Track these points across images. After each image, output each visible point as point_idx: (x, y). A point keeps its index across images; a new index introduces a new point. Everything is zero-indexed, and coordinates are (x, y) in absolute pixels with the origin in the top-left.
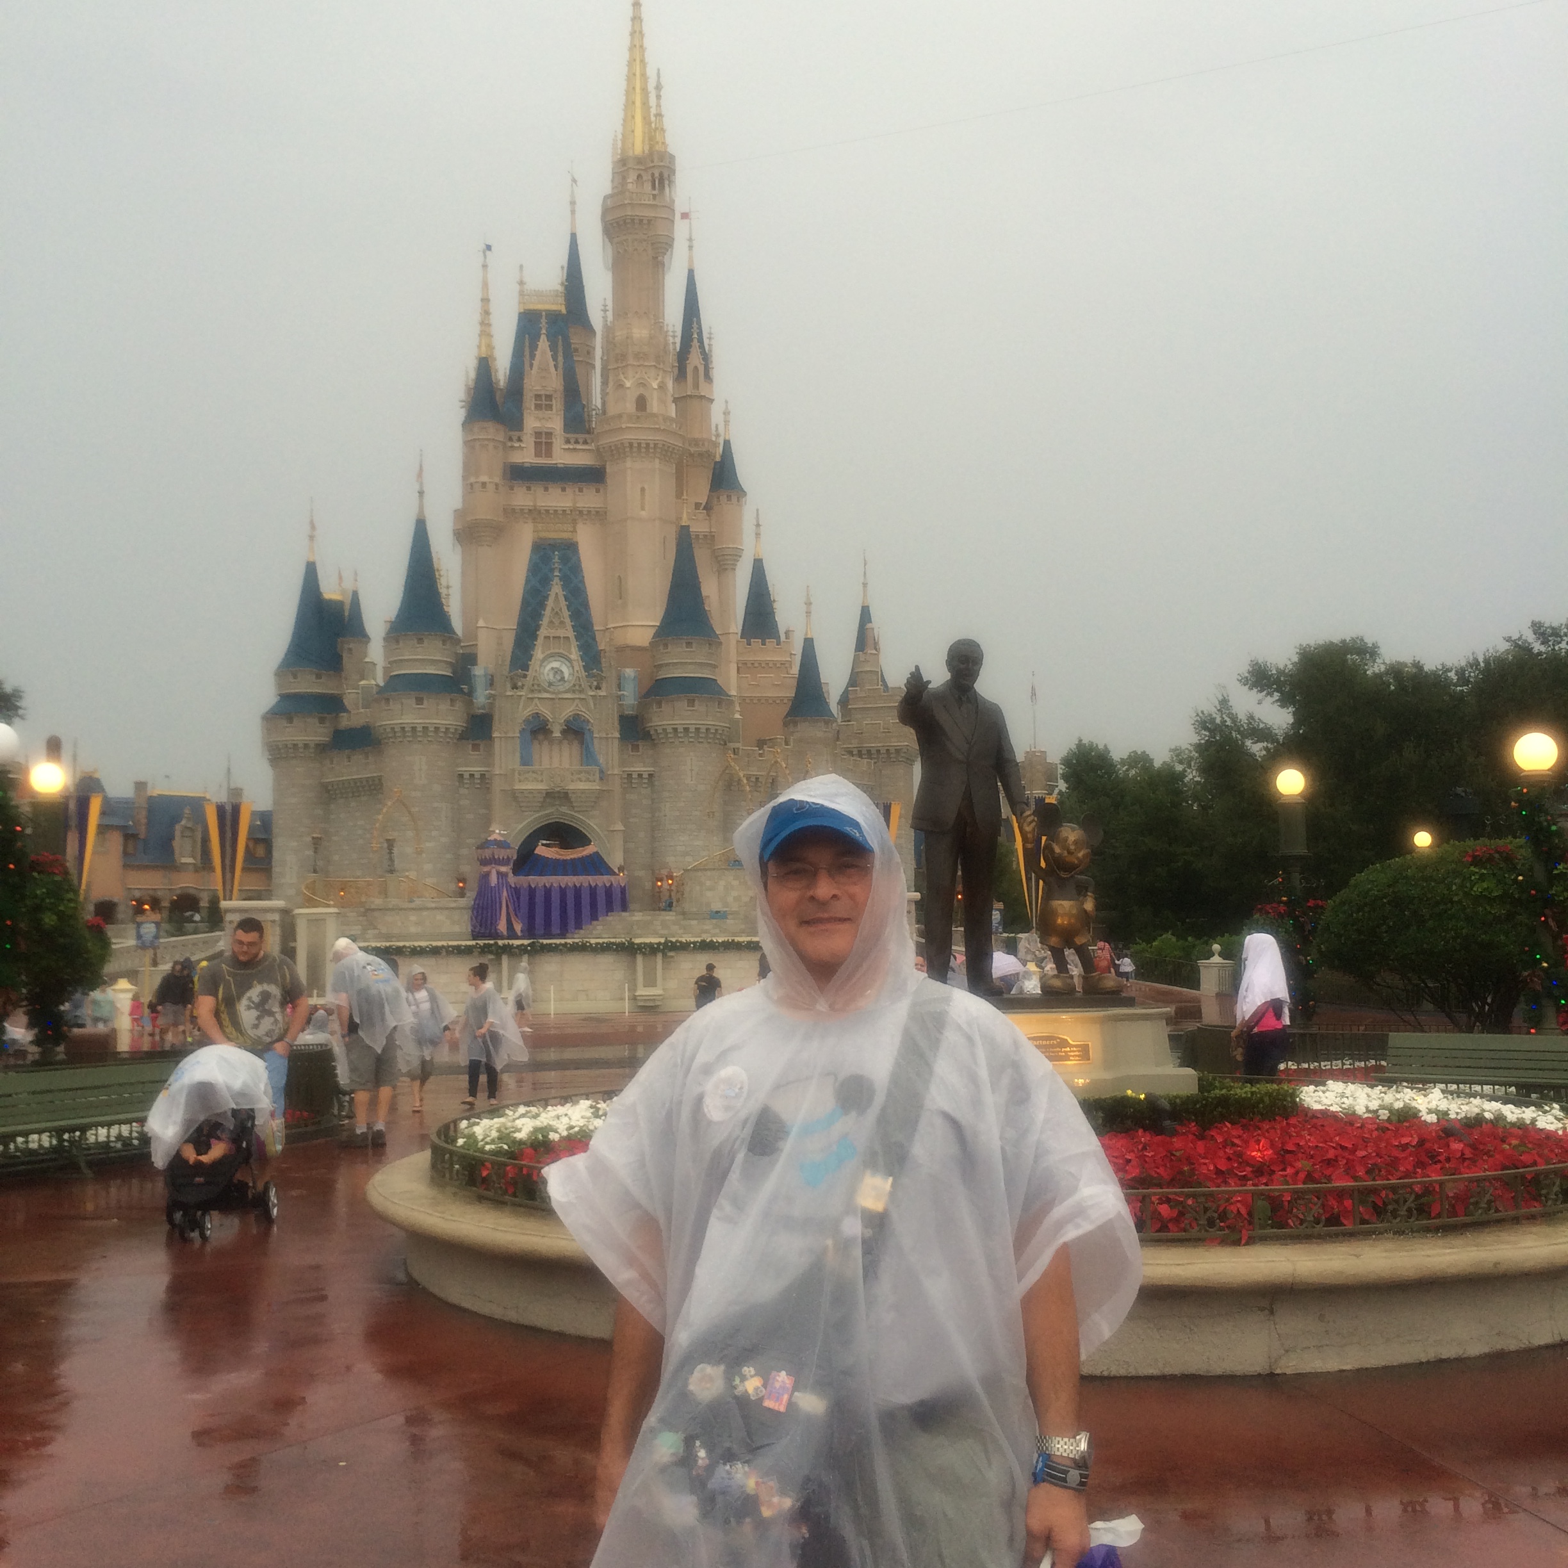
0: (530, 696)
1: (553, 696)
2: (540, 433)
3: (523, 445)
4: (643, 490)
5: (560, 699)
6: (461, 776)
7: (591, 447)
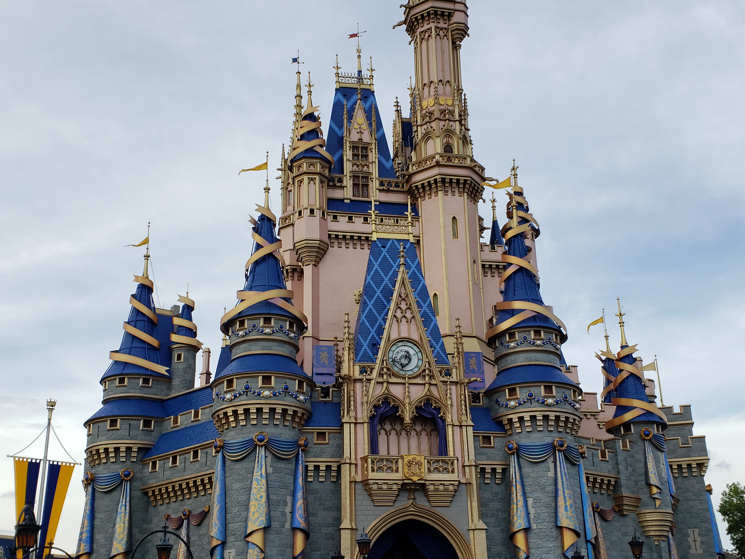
0: (380, 380)
1: (403, 381)
2: (359, 177)
3: (343, 185)
4: (454, 218)
5: (410, 384)
6: (307, 467)
7: (402, 190)
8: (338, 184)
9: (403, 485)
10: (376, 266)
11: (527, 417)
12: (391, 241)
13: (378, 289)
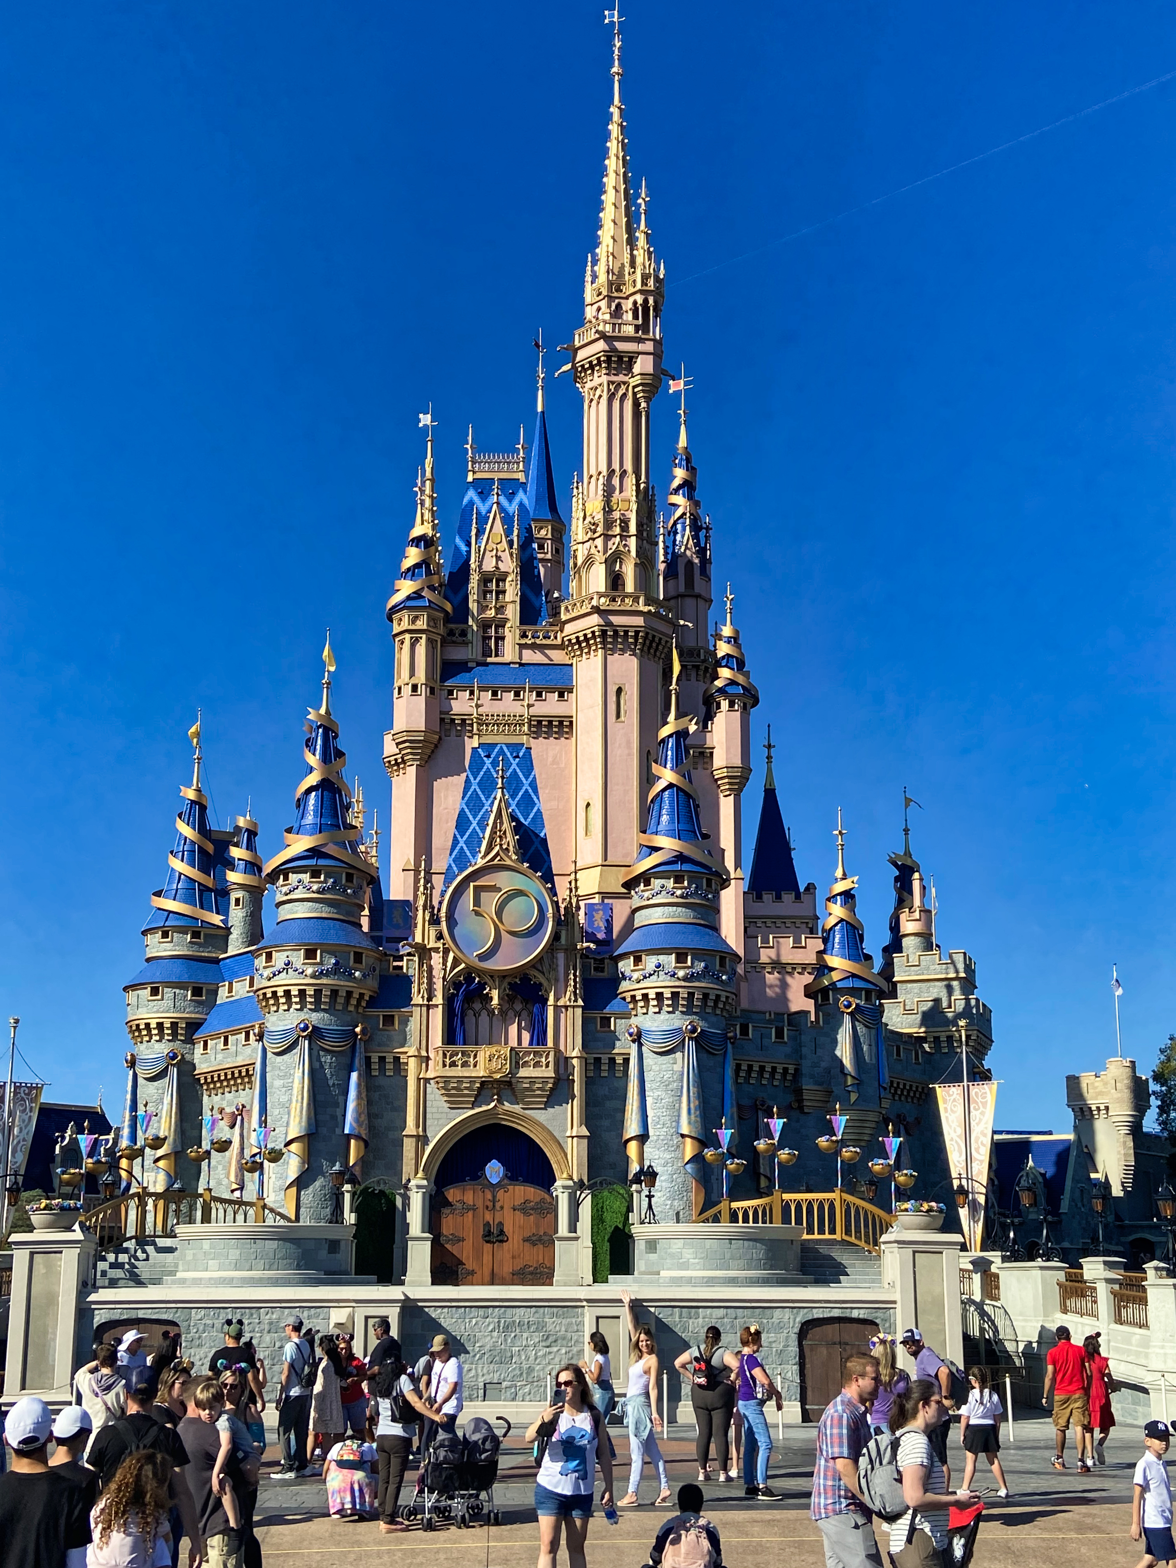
2: (491, 625)
3: (467, 640)
6: (368, 1060)
7: (555, 642)
8: (460, 639)
9: (482, 1083)
10: (474, 786)
11: (652, 994)
12: (498, 748)
13: (474, 818)
